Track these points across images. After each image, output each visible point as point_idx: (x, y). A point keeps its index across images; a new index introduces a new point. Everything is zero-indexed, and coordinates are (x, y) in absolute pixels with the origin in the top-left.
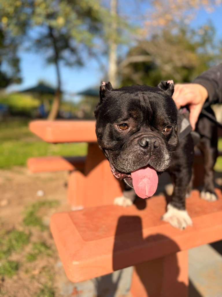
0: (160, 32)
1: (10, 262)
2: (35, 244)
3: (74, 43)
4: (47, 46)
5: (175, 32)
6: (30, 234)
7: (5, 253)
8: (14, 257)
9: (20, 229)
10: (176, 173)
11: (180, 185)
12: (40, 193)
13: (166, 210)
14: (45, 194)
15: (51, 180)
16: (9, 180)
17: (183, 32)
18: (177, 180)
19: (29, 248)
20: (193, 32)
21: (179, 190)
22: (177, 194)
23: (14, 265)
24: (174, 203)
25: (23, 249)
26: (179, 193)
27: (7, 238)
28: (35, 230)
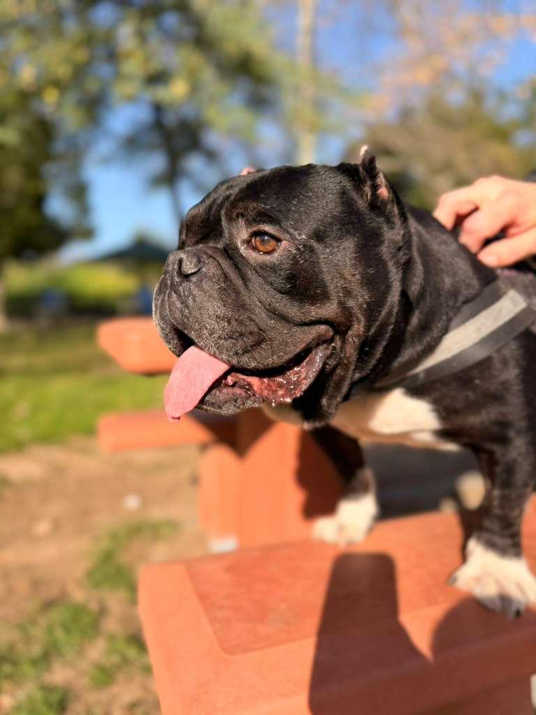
0: (418, 101)
1: (47, 689)
2: (111, 638)
3: (213, 139)
4: (150, 148)
5: (456, 97)
6: (103, 611)
7: (35, 662)
8: (59, 675)
9: (79, 595)
10: (496, 448)
11: (507, 484)
12: (132, 503)
13: (464, 557)
14: (145, 502)
15: (160, 467)
16: (59, 470)
17: (477, 96)
18: (499, 469)
19: (97, 651)
20: (502, 96)
21: (505, 499)
22: (497, 511)
23: (55, 698)
24: (486, 535)
25: (80, 652)
26: (502, 506)
27: (43, 621)
28: (115, 600)
